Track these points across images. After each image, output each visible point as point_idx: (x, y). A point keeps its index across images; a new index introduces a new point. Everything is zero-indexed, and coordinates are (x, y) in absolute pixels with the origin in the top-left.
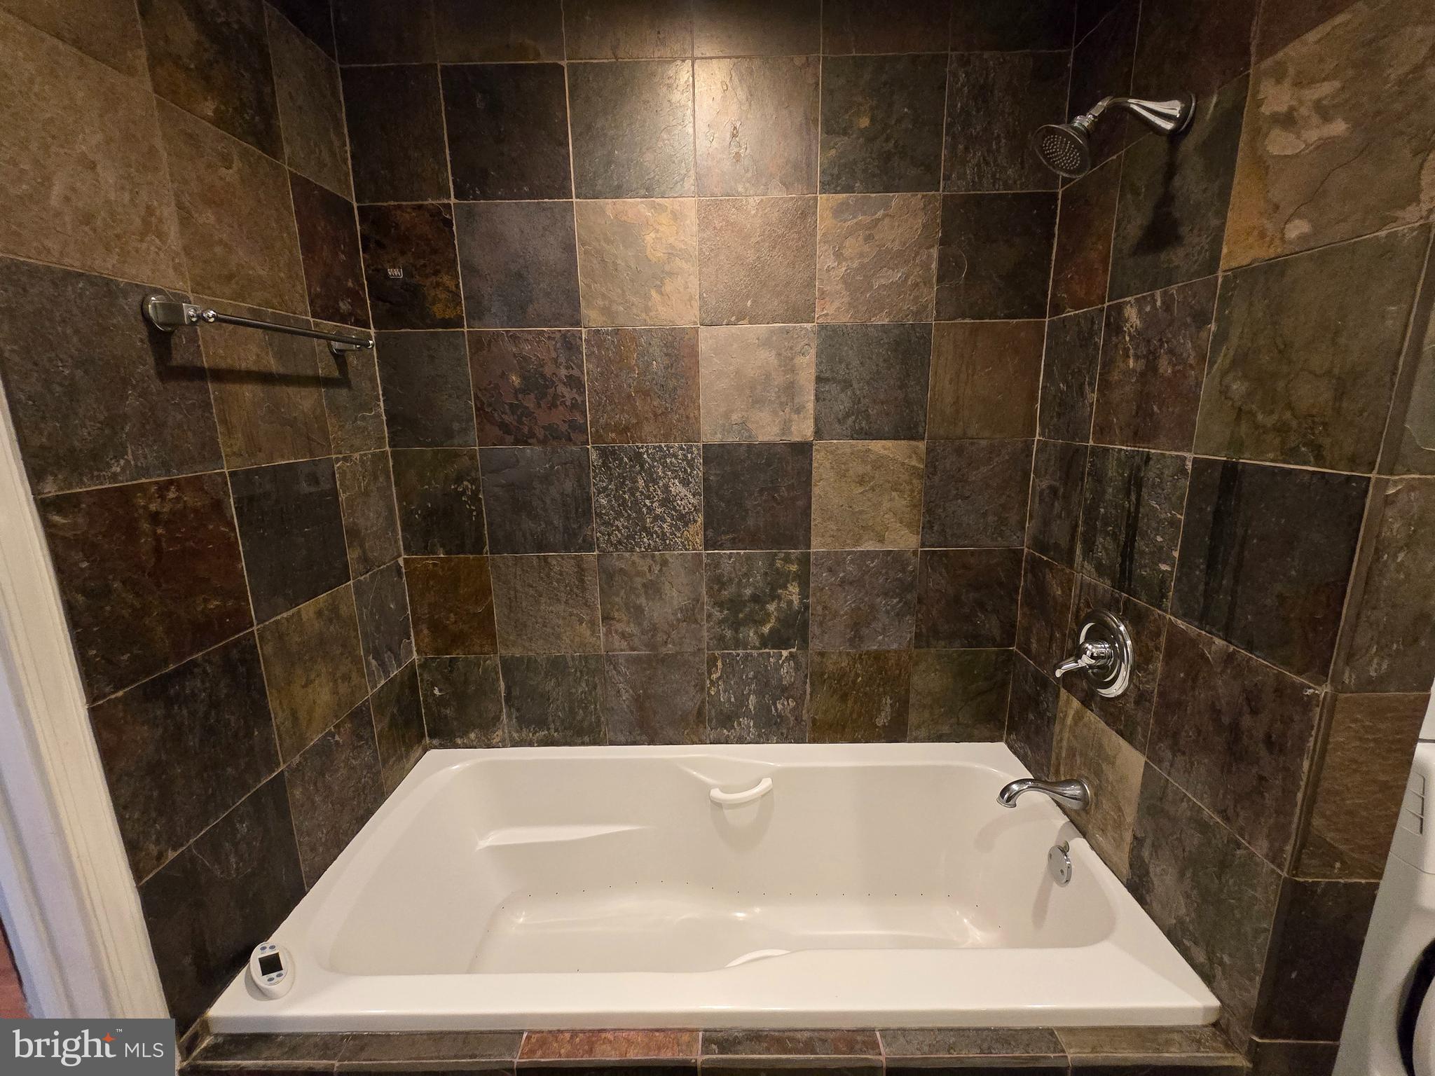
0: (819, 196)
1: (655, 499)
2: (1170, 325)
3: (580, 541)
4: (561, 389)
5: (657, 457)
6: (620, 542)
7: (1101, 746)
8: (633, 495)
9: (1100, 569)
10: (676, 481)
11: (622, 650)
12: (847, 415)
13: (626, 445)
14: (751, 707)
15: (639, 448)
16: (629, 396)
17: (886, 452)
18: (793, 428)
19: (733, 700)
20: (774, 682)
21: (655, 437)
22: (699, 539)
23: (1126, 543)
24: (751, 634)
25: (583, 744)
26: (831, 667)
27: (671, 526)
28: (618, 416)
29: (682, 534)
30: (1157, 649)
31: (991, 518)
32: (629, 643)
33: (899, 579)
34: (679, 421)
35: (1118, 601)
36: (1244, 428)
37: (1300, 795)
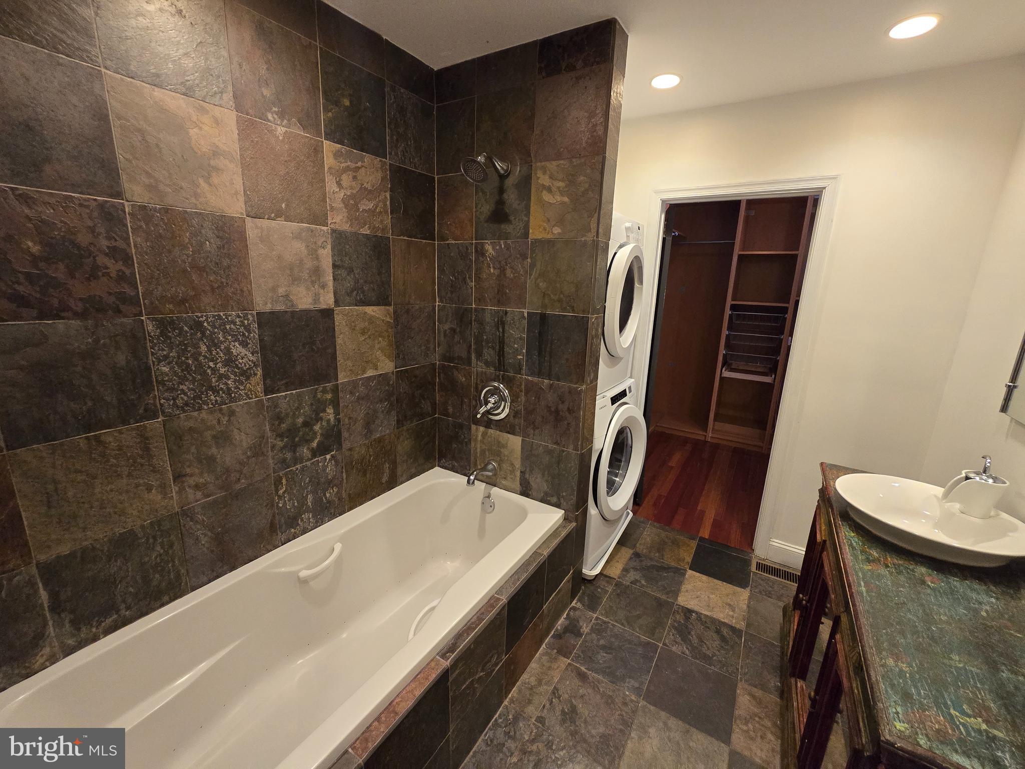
0: (324, 141)
1: (218, 361)
2: (509, 257)
3: (141, 411)
4: (102, 260)
5: (217, 324)
6: (187, 404)
7: (499, 442)
8: (196, 359)
9: (487, 364)
10: (237, 344)
11: (197, 501)
12: (352, 291)
13: (185, 315)
14: (310, 504)
15: (199, 318)
16: (184, 271)
17: (374, 314)
18: (321, 299)
19: (296, 504)
20: (323, 480)
21: (214, 307)
22: (260, 388)
23: (499, 351)
24: (305, 451)
25: (163, 605)
26: (356, 456)
27: (235, 381)
28: (174, 289)
29: (245, 387)
30: (521, 391)
31: (423, 348)
32: (203, 493)
33: (387, 390)
34: (233, 293)
35: (498, 376)
36: (547, 301)
37: (581, 424)
